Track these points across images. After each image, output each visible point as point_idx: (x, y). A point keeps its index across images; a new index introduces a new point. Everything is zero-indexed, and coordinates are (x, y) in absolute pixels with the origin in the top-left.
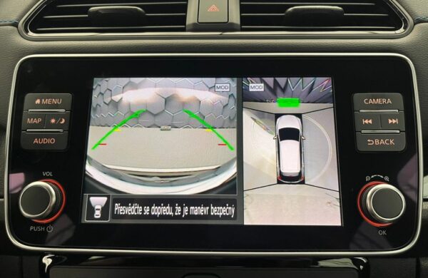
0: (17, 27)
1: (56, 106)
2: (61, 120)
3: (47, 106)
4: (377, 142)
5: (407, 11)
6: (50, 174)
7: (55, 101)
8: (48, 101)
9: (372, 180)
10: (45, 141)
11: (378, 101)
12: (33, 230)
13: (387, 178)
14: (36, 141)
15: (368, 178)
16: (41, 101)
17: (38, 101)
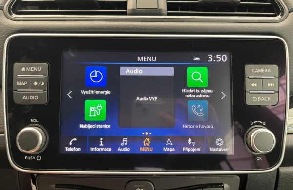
0: (3, 10)
1: (37, 73)
2: (41, 83)
3: (30, 73)
4: (259, 99)
5: (284, 2)
6: (36, 121)
7: (36, 69)
8: (30, 69)
9: (254, 124)
10: (30, 98)
11: (262, 70)
12: (27, 159)
13: (264, 123)
14: (24, 98)
15: (252, 123)
16: (26, 69)
17: (23, 69)
